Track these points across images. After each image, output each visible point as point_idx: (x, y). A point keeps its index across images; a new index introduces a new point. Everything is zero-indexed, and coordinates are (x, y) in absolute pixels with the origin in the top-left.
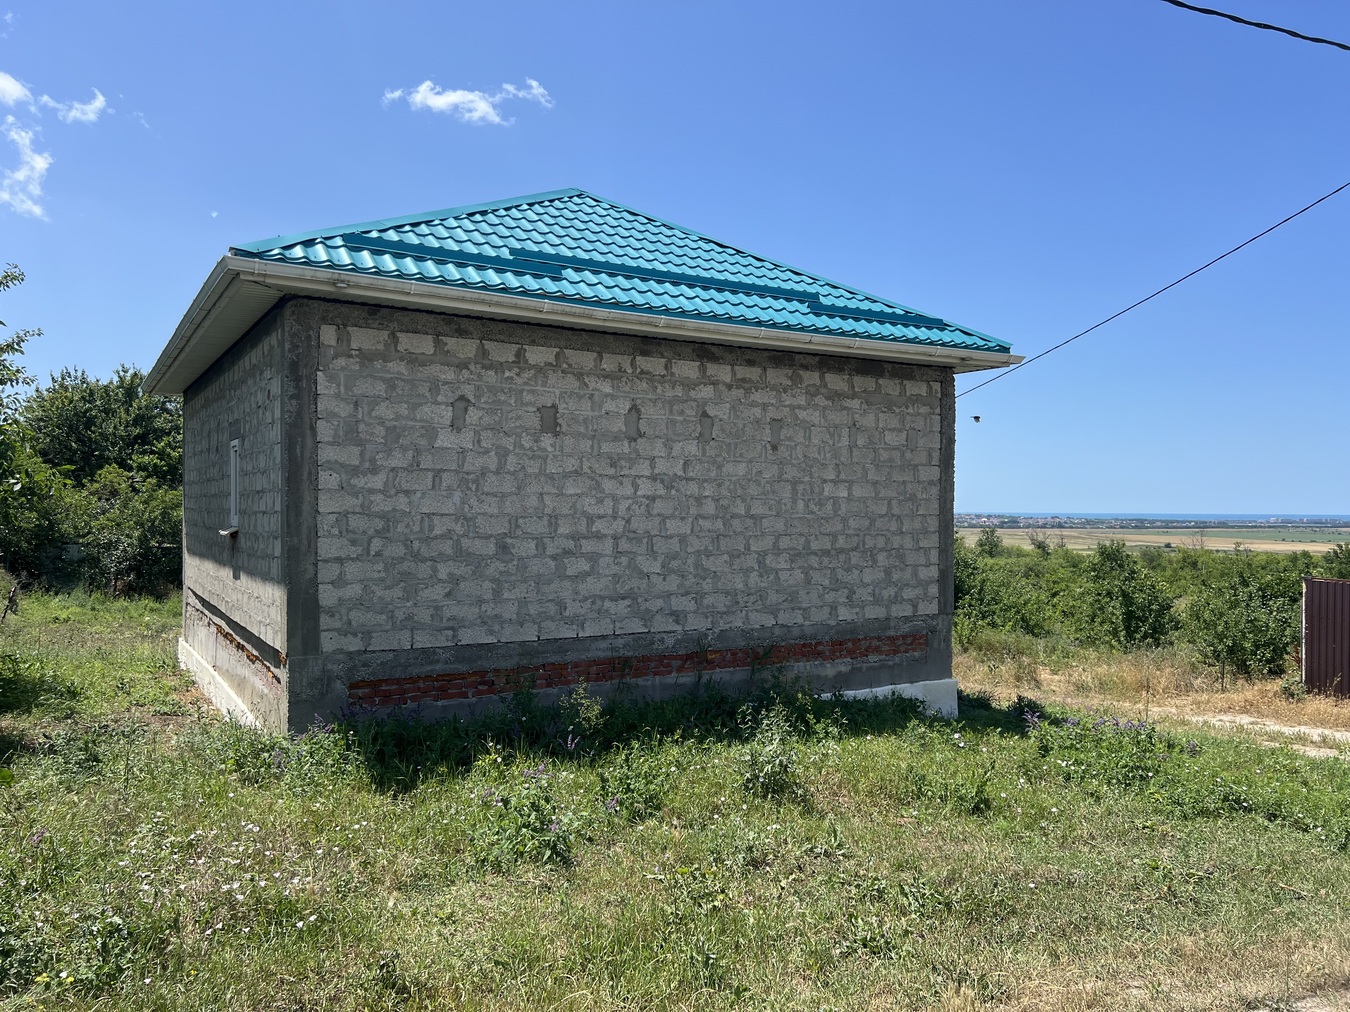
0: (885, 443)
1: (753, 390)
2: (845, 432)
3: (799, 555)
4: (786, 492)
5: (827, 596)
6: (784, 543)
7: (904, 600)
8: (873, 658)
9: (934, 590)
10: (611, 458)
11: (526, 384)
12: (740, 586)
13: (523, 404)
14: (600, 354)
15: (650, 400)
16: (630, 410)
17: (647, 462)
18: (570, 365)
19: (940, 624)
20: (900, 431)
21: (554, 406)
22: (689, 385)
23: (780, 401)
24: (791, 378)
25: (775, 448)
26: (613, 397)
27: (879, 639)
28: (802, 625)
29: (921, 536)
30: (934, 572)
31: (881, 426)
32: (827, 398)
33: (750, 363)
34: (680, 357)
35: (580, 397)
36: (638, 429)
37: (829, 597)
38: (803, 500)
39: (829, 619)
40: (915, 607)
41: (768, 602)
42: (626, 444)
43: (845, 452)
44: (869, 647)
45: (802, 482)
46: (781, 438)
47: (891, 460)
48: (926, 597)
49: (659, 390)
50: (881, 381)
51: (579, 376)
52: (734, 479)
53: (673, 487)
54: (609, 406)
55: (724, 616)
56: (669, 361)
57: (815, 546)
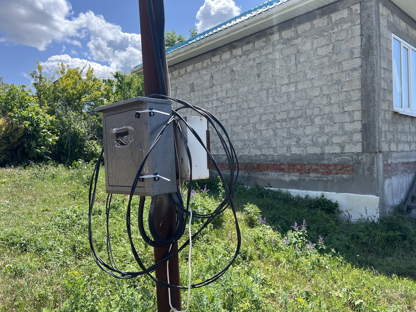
0: (318, 55)
1: (250, 53)
2: (293, 57)
3: (270, 123)
4: (264, 94)
5: (285, 142)
6: (264, 118)
7: (334, 143)
8: (312, 175)
9: (358, 137)
10: (206, 96)
11: (187, 78)
12: (246, 138)
13: (187, 85)
14: (203, 61)
15: (216, 72)
16: (210, 77)
17: (216, 94)
18: (196, 69)
19: (364, 158)
20: (328, 45)
21: (193, 83)
22: (227, 61)
23: (261, 54)
24: (265, 42)
25: (259, 76)
26: (206, 75)
27: (317, 165)
28: (273, 155)
29: (346, 104)
30: (358, 126)
31: (315, 46)
32: (283, 44)
33: (248, 43)
34: (224, 52)
35: (199, 78)
36: (213, 83)
37: (286, 142)
38: (272, 97)
39: (287, 153)
40: (343, 148)
41: (258, 145)
42: (210, 89)
43: (293, 68)
44: (311, 168)
45: (271, 88)
46: (262, 70)
47: (322, 64)
48: (351, 141)
49: (218, 67)
50: (314, 22)
51: (198, 71)
52: (243, 94)
53: (223, 102)
54: (206, 78)
55: (241, 150)
56: (221, 55)
57: (278, 118)
